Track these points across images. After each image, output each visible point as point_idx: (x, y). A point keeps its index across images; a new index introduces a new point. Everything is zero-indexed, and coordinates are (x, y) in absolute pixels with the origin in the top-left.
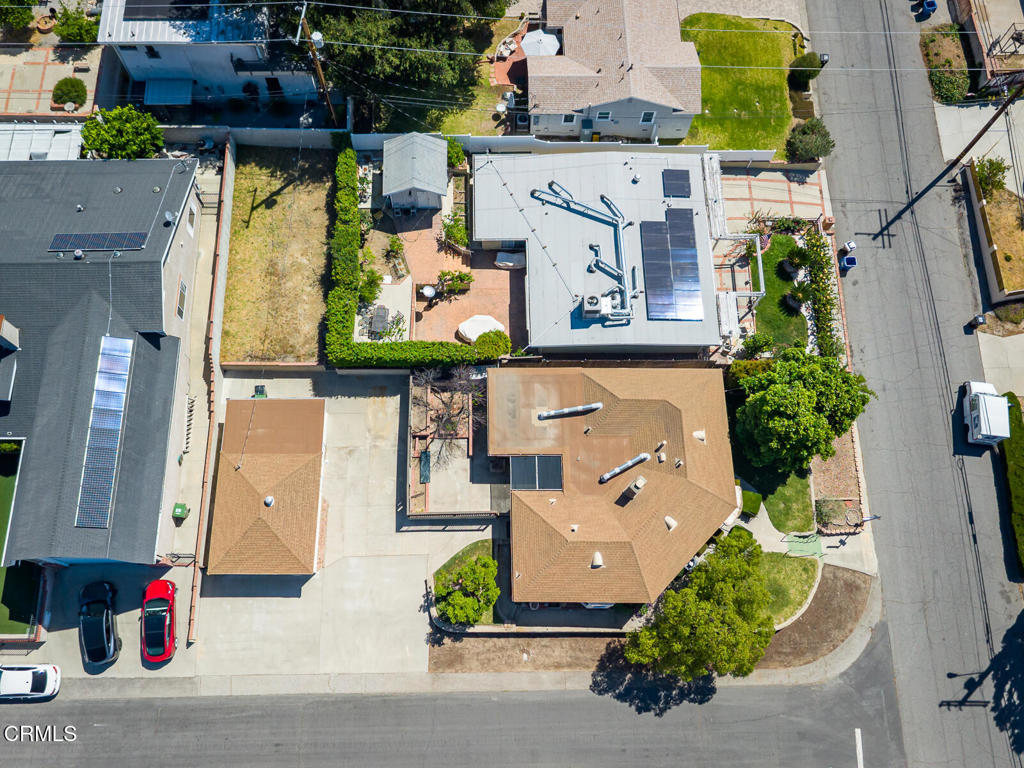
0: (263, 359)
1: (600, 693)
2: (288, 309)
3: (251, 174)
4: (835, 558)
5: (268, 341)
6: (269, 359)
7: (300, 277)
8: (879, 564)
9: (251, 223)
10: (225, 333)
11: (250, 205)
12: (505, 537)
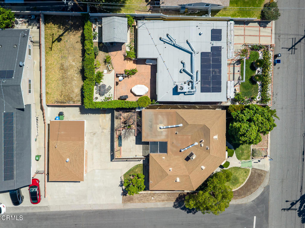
0: (61, 103)
1: (176, 208)
2: (69, 83)
3: (50, 27)
4: (256, 166)
5: (62, 96)
6: (63, 103)
7: (73, 70)
8: (270, 167)
9: (53, 48)
10: (47, 93)
11: (52, 41)
12: (147, 163)
